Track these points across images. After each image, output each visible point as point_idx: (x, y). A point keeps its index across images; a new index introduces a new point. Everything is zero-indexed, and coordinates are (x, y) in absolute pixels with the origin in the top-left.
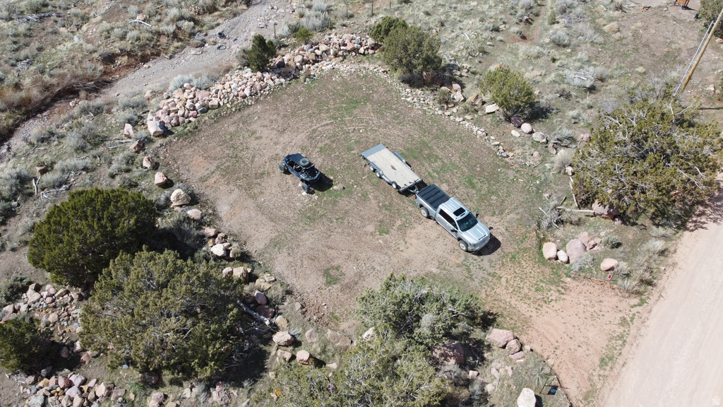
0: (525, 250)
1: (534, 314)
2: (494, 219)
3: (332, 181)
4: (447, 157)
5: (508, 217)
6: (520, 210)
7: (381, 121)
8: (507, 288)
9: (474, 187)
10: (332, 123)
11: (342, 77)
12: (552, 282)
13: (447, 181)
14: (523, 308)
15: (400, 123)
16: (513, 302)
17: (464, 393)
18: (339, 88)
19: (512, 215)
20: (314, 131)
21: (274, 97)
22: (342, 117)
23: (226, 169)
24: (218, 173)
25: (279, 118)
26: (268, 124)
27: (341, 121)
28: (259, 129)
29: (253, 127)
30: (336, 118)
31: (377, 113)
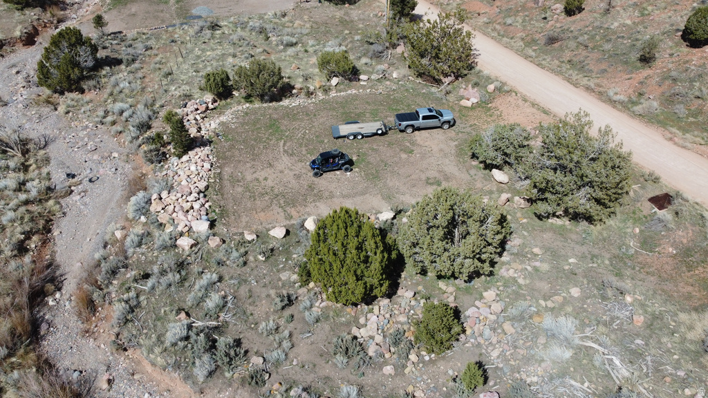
1: (506, 122)
7: (305, 121)
10: (285, 141)
12: (488, 110)
18: (246, 127)
20: (285, 151)
21: (223, 159)
22: (284, 135)
23: (287, 203)
24: (288, 209)
25: (252, 163)
26: (254, 170)
27: (287, 137)
28: (255, 175)
29: (249, 177)
30: (281, 138)
31: (294, 120)
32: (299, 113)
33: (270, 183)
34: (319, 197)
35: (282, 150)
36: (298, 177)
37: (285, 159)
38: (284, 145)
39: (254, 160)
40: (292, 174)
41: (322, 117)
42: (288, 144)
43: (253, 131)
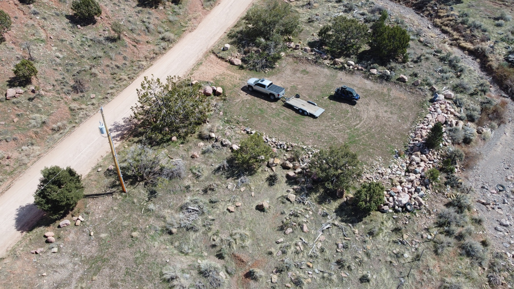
0: (230, 89)
1: (225, 71)
2: (246, 99)
3: (331, 100)
4: (278, 120)
5: (239, 100)
6: (234, 103)
7: (327, 133)
8: (236, 77)
9: (259, 109)
10: (355, 126)
11: (377, 160)
12: (219, 81)
13: (274, 109)
14: (229, 72)
15: (315, 134)
16: (233, 74)
17: (246, 49)
18: (371, 150)
19: (237, 101)
20: (361, 121)
21: (404, 135)
22: (351, 131)
23: (385, 95)
24: (387, 93)
25: (387, 123)
26: (389, 119)
27: (350, 129)
28: (390, 116)
29: (395, 117)
30: (355, 130)
31: (333, 138)
32: (323, 143)
33: (385, 109)
34: (366, 90)
35: (362, 122)
36: (368, 104)
37: (365, 116)
38: (357, 124)
39: (385, 125)
40: (369, 107)
41: (312, 130)
42: (354, 124)
43: (370, 145)
